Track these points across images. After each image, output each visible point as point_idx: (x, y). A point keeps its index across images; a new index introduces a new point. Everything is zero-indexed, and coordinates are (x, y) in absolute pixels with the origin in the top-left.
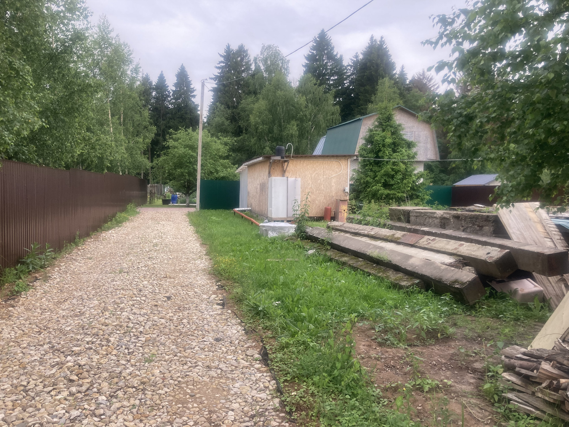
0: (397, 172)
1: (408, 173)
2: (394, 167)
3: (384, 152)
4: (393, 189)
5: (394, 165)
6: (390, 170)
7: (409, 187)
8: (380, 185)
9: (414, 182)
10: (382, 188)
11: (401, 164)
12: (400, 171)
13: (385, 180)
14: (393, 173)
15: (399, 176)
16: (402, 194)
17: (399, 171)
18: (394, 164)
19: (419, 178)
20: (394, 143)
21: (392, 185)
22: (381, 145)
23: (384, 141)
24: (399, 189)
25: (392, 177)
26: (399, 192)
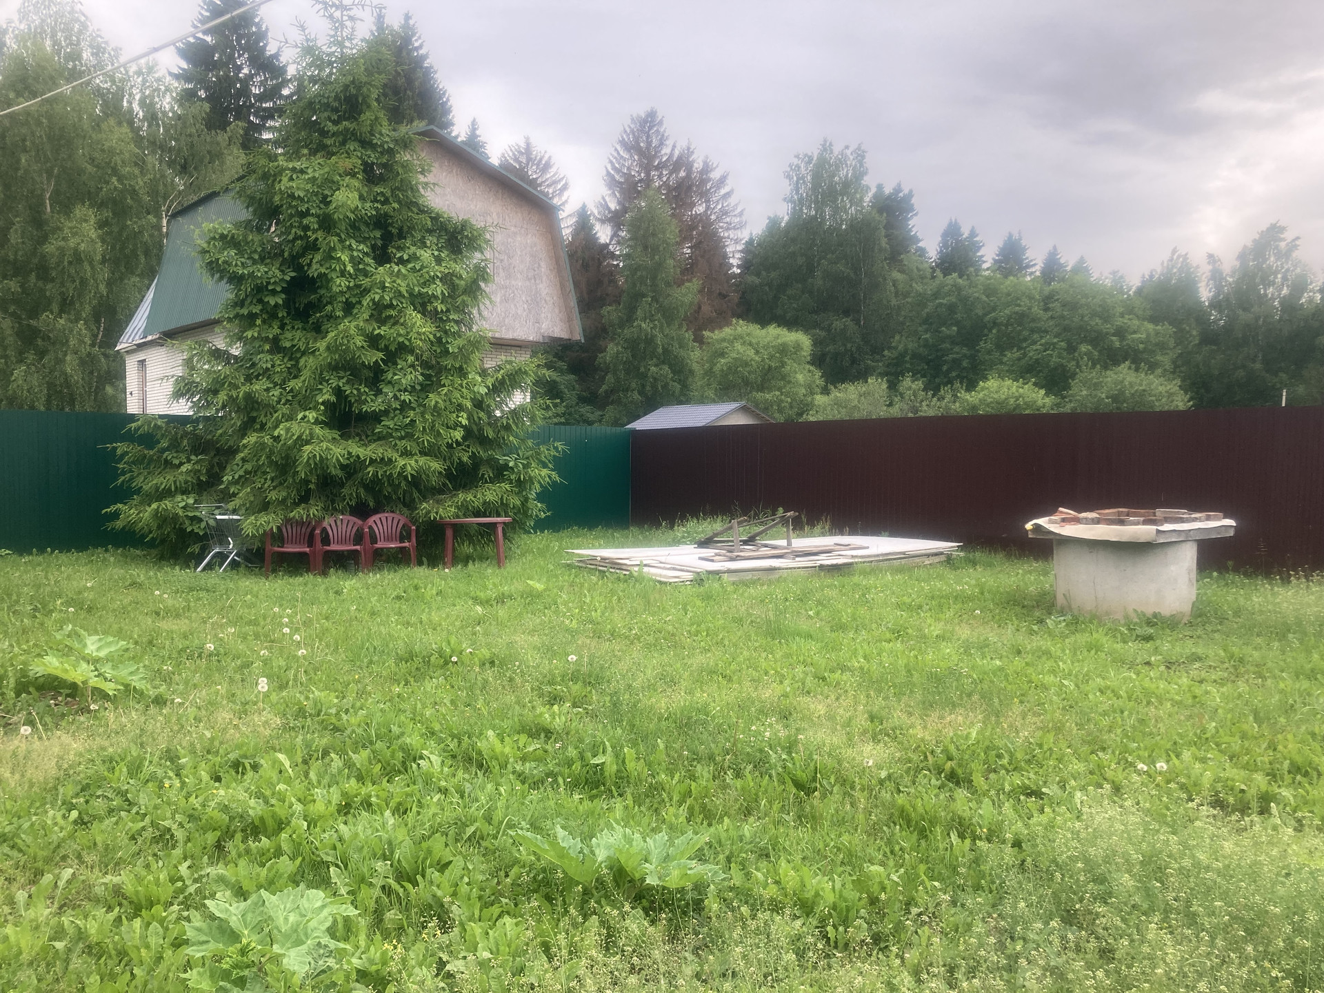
0: (395, 353)
1: (448, 362)
2: (383, 331)
3: (329, 257)
4: (380, 438)
5: (382, 322)
6: (359, 341)
7: (457, 425)
8: (312, 415)
9: (479, 404)
10: (318, 430)
11: (415, 318)
12: (411, 351)
13: (338, 392)
14: (375, 356)
15: (407, 375)
16: (422, 460)
17: (403, 349)
18: (380, 313)
19: (503, 386)
20: (381, 222)
21: (376, 417)
22: (310, 221)
23: (325, 201)
24: (409, 436)
25: (375, 377)
26: (406, 453)
